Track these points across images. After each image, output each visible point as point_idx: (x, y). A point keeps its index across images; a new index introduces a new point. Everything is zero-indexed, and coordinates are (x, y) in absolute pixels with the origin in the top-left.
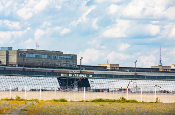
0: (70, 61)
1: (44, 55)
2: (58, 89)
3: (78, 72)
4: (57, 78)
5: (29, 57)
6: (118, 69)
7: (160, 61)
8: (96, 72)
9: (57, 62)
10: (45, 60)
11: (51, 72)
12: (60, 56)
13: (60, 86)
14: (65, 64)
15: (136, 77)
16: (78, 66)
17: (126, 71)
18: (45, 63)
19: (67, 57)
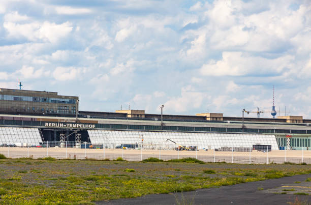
0: (68, 105)
1: (26, 97)
2: (38, 144)
3: (73, 120)
4: (39, 129)
5: (4, 100)
6: (143, 117)
7: (274, 107)
8: (101, 121)
9: (47, 107)
10: (29, 104)
11: (30, 120)
12: (52, 99)
13: (42, 140)
14: (60, 109)
15: (163, 128)
16: (80, 112)
17: (154, 120)
18: (28, 108)
19: (63, 100)
